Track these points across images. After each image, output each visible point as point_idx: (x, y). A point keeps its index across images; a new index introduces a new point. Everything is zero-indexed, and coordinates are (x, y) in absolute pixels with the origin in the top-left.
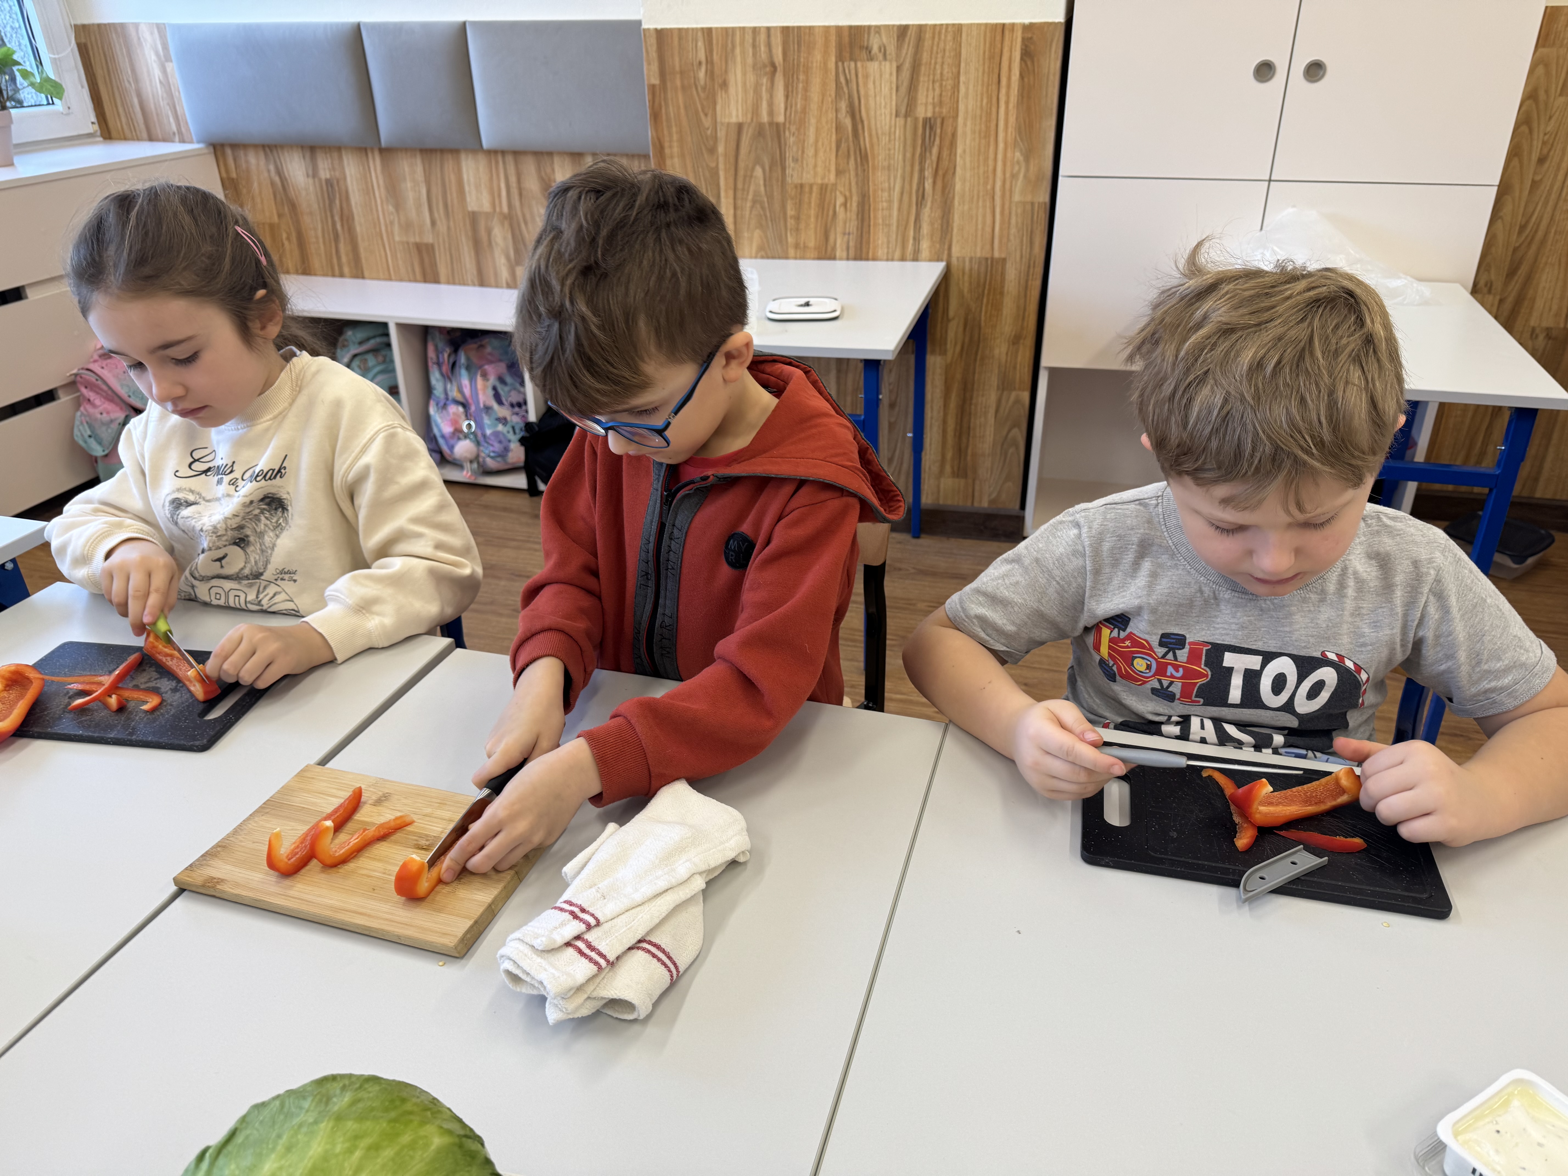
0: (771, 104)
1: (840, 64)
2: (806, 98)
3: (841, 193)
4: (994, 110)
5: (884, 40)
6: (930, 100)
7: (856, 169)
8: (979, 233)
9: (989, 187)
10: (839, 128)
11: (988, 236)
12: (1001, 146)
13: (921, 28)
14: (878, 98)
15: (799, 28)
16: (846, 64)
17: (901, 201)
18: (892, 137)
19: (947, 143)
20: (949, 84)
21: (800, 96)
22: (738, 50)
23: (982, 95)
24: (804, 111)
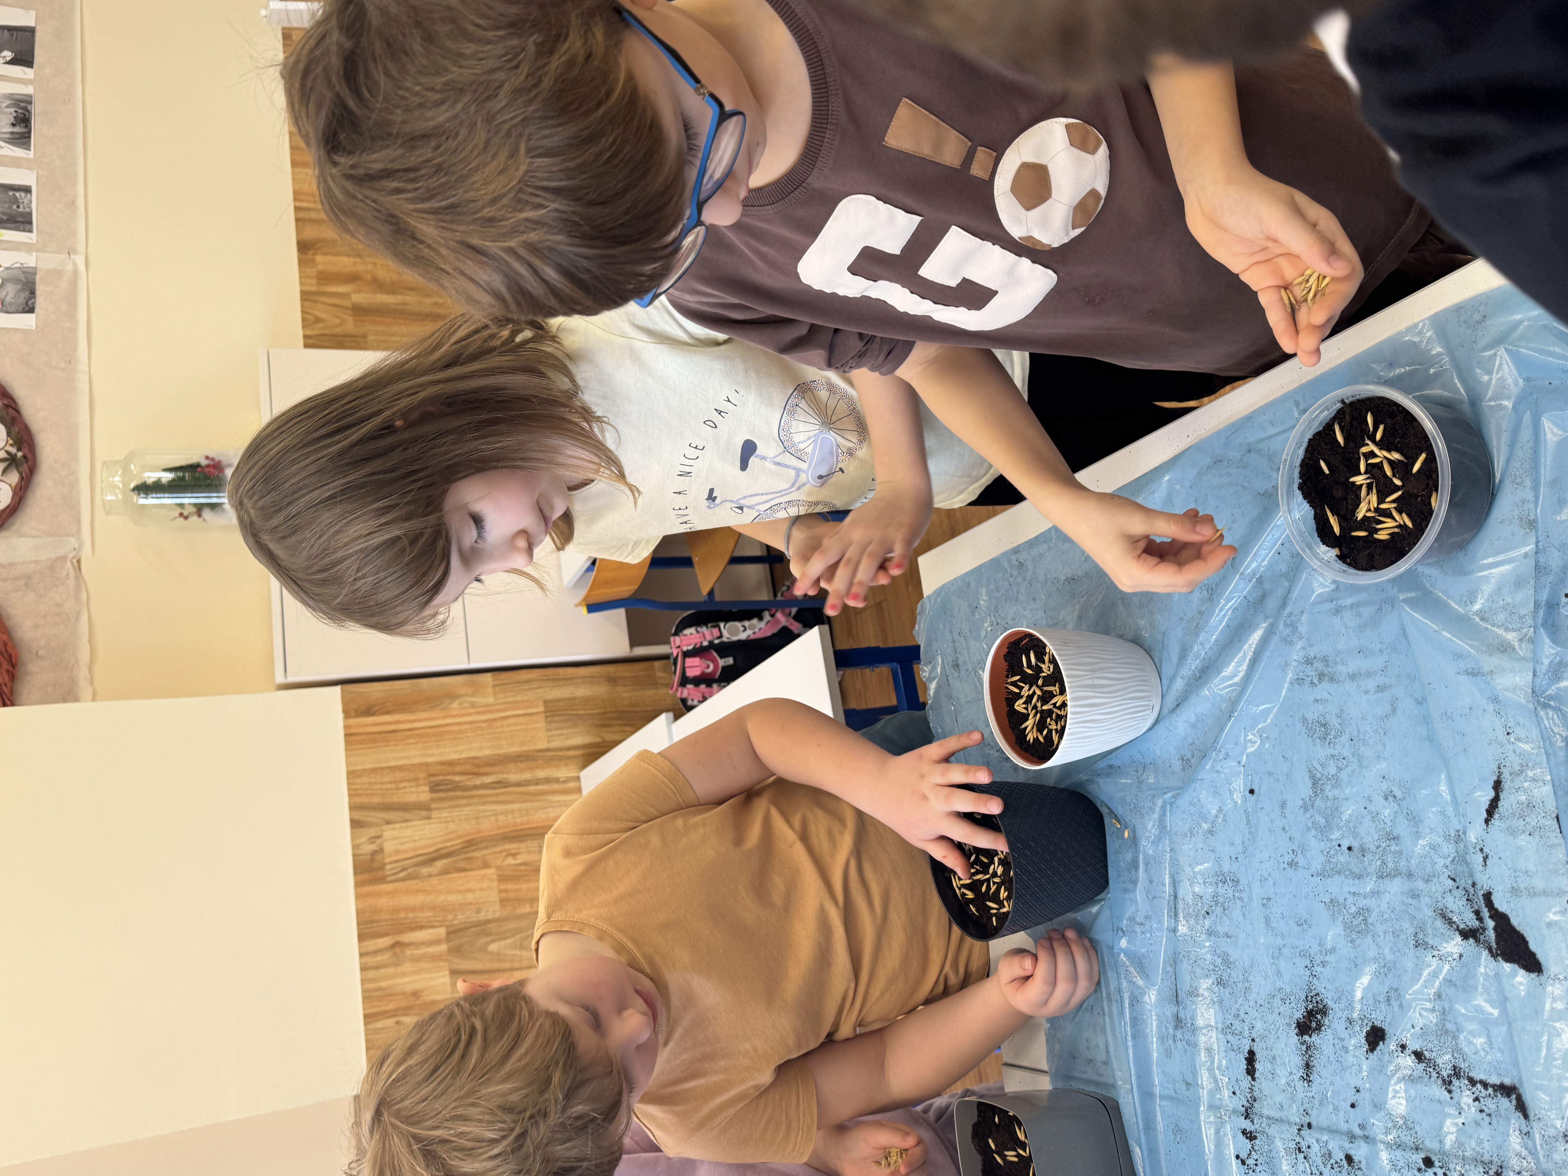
0: (430, 943)
1: (389, 879)
2: (421, 908)
3: (503, 861)
4: (418, 732)
5: (364, 839)
6: (414, 790)
7: (481, 849)
8: (524, 727)
9: (484, 725)
10: (446, 872)
11: (527, 719)
12: (448, 721)
13: (352, 808)
14: (417, 838)
15: (358, 924)
16: (388, 873)
17: (505, 803)
18: (450, 819)
19: (450, 769)
20: (399, 775)
21: (420, 914)
22: (383, 984)
23: (406, 744)
24: (433, 908)
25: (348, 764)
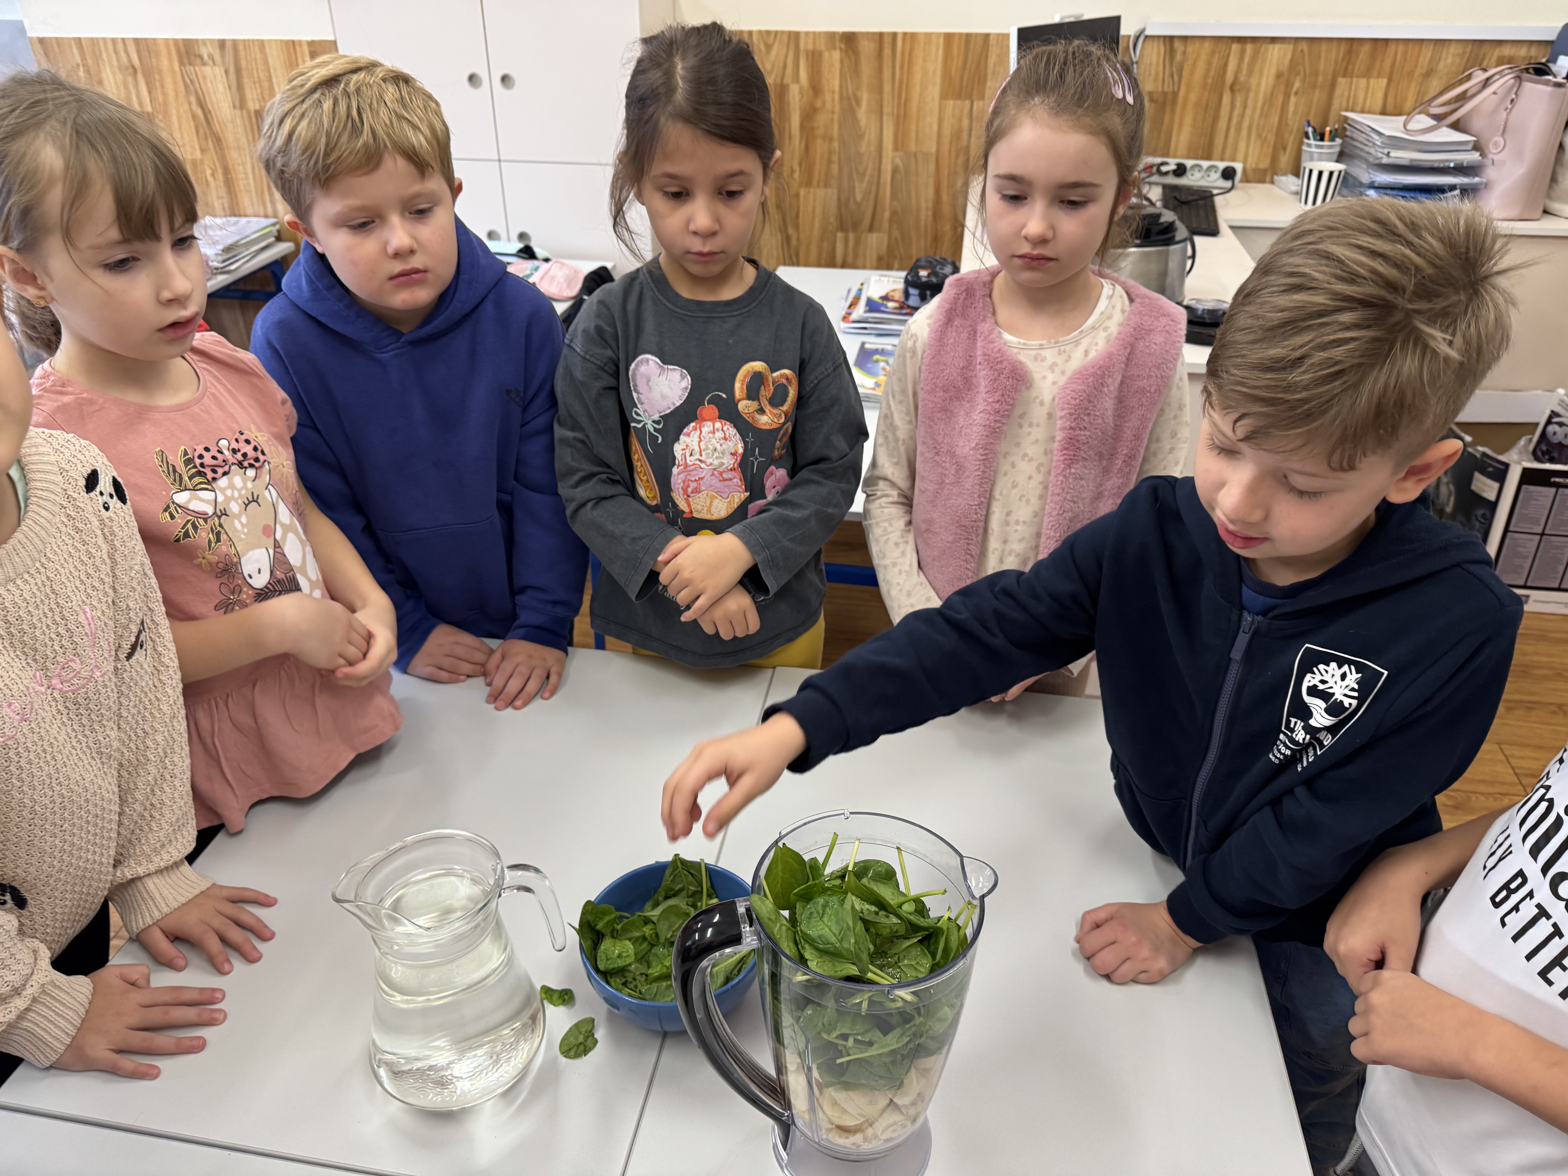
0: (139, 97)
1: (183, 68)
2: (164, 94)
3: (209, 166)
5: (211, 50)
6: (255, 97)
7: (215, 149)
10: (194, 116)
13: (235, 42)
14: (217, 95)
15: (146, 39)
16: (187, 68)
17: (253, 172)
18: (235, 124)
20: (266, 84)
21: (159, 91)
22: (104, 56)
24: (165, 103)
25: (269, 41)
